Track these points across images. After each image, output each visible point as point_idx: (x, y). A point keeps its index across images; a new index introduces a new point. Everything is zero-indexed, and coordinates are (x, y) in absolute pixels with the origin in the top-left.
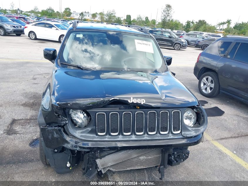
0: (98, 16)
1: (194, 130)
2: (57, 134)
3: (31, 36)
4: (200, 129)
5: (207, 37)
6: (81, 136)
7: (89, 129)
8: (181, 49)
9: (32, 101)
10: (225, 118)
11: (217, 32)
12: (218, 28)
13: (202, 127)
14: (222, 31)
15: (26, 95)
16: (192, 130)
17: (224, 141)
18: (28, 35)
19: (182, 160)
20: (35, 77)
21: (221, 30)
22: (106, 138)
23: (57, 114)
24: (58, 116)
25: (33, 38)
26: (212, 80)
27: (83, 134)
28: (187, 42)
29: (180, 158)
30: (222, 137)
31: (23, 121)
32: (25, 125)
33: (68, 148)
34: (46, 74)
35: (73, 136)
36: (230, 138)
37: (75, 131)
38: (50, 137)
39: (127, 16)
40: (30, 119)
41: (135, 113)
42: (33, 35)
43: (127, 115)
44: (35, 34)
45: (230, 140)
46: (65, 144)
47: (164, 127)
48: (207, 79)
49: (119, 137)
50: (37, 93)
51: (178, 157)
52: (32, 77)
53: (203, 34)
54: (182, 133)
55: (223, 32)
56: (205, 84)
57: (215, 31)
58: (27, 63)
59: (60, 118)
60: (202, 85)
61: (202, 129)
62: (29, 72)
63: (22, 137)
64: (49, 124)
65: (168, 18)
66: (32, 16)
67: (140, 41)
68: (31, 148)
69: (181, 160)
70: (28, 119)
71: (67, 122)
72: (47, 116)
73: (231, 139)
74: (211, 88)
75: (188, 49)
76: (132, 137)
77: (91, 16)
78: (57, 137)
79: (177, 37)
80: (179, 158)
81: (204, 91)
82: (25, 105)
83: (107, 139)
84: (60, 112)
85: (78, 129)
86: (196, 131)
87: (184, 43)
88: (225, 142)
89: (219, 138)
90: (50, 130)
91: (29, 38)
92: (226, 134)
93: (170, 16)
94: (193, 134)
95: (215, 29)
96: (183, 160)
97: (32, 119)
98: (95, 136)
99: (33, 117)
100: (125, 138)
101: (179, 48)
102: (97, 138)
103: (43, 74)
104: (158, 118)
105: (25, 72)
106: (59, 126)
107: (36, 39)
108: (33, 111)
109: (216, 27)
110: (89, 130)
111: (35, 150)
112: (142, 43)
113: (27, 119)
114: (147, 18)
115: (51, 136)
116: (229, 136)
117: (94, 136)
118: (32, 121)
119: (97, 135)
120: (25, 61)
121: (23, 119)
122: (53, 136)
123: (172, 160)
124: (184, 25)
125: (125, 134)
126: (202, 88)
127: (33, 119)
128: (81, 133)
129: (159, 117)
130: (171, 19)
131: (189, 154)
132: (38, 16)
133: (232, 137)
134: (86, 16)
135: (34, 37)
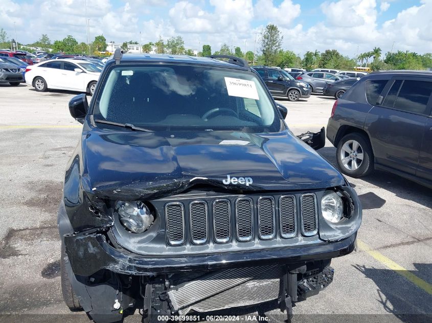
0: (154, 48)
1: (339, 229)
2: (93, 247)
3: (36, 85)
4: (350, 227)
5: (342, 77)
6: (140, 248)
7: (154, 234)
8: (300, 99)
9: (43, 196)
10: (388, 210)
11: (358, 69)
12: (359, 63)
13: (353, 223)
14: (366, 68)
15: (31, 186)
16: (337, 228)
17: (389, 250)
18: (31, 84)
19: (322, 286)
20: (47, 153)
21: (364, 66)
22: (185, 249)
23: (93, 209)
24: (95, 213)
25: (41, 89)
26: (359, 147)
27: (143, 245)
28: (309, 86)
29: (319, 282)
30: (386, 243)
31: (28, 231)
32: (32, 240)
33: (116, 271)
34: (67, 149)
35: (124, 248)
36: (399, 244)
37: (128, 239)
38: (81, 253)
39: (204, 47)
40: (42, 228)
41: (235, 201)
42: (40, 83)
43: (222, 205)
44: (43, 81)
45: (401, 248)
46: (109, 265)
47: (288, 225)
48: (351, 146)
49: (208, 248)
50: (52, 182)
51: (315, 280)
52: (41, 154)
53: (335, 72)
54: (321, 235)
55: (369, 70)
56: (347, 154)
57: (355, 67)
58: (32, 130)
59: (99, 217)
60: (342, 156)
61: (353, 226)
62: (36, 146)
63: (28, 261)
64: (79, 229)
65: (274, 48)
66: (38, 53)
67: (234, 80)
68: (44, 279)
69: (320, 286)
70: (38, 229)
71: (112, 224)
72: (74, 214)
73: (402, 246)
74: (358, 161)
75: (313, 99)
76: (231, 246)
77: (142, 50)
78: (94, 253)
79: (292, 78)
80: (317, 282)
81: (346, 166)
82: (31, 203)
83: (186, 252)
84: (100, 206)
85: (133, 237)
86: (343, 230)
87: (304, 89)
88: (393, 253)
89: (381, 245)
90: (81, 240)
91: (34, 88)
92: (392, 239)
93: (277, 44)
94: (338, 235)
95: (355, 65)
96: (324, 286)
97: (44, 228)
98: (165, 246)
99: (46, 224)
100: (218, 248)
101: (296, 97)
102: (169, 250)
103: (60, 148)
104: (277, 208)
105: (29, 146)
106: (98, 232)
107: (46, 90)
108: (46, 213)
109: (355, 61)
110: (152, 236)
111: (53, 283)
112: (237, 82)
113: (36, 229)
114: (238, 50)
115: (83, 251)
116: (398, 241)
117: (163, 248)
118: (46, 231)
119: (169, 244)
120: (27, 127)
121: (27, 229)
122: (86, 250)
123: (304, 286)
124: (302, 59)
125: (219, 240)
126: (343, 162)
127: (47, 228)
128: (139, 242)
129: (279, 207)
130: (279, 50)
131: (333, 274)
132: (48, 51)
133: (403, 244)
134: (133, 49)
135: (42, 87)
